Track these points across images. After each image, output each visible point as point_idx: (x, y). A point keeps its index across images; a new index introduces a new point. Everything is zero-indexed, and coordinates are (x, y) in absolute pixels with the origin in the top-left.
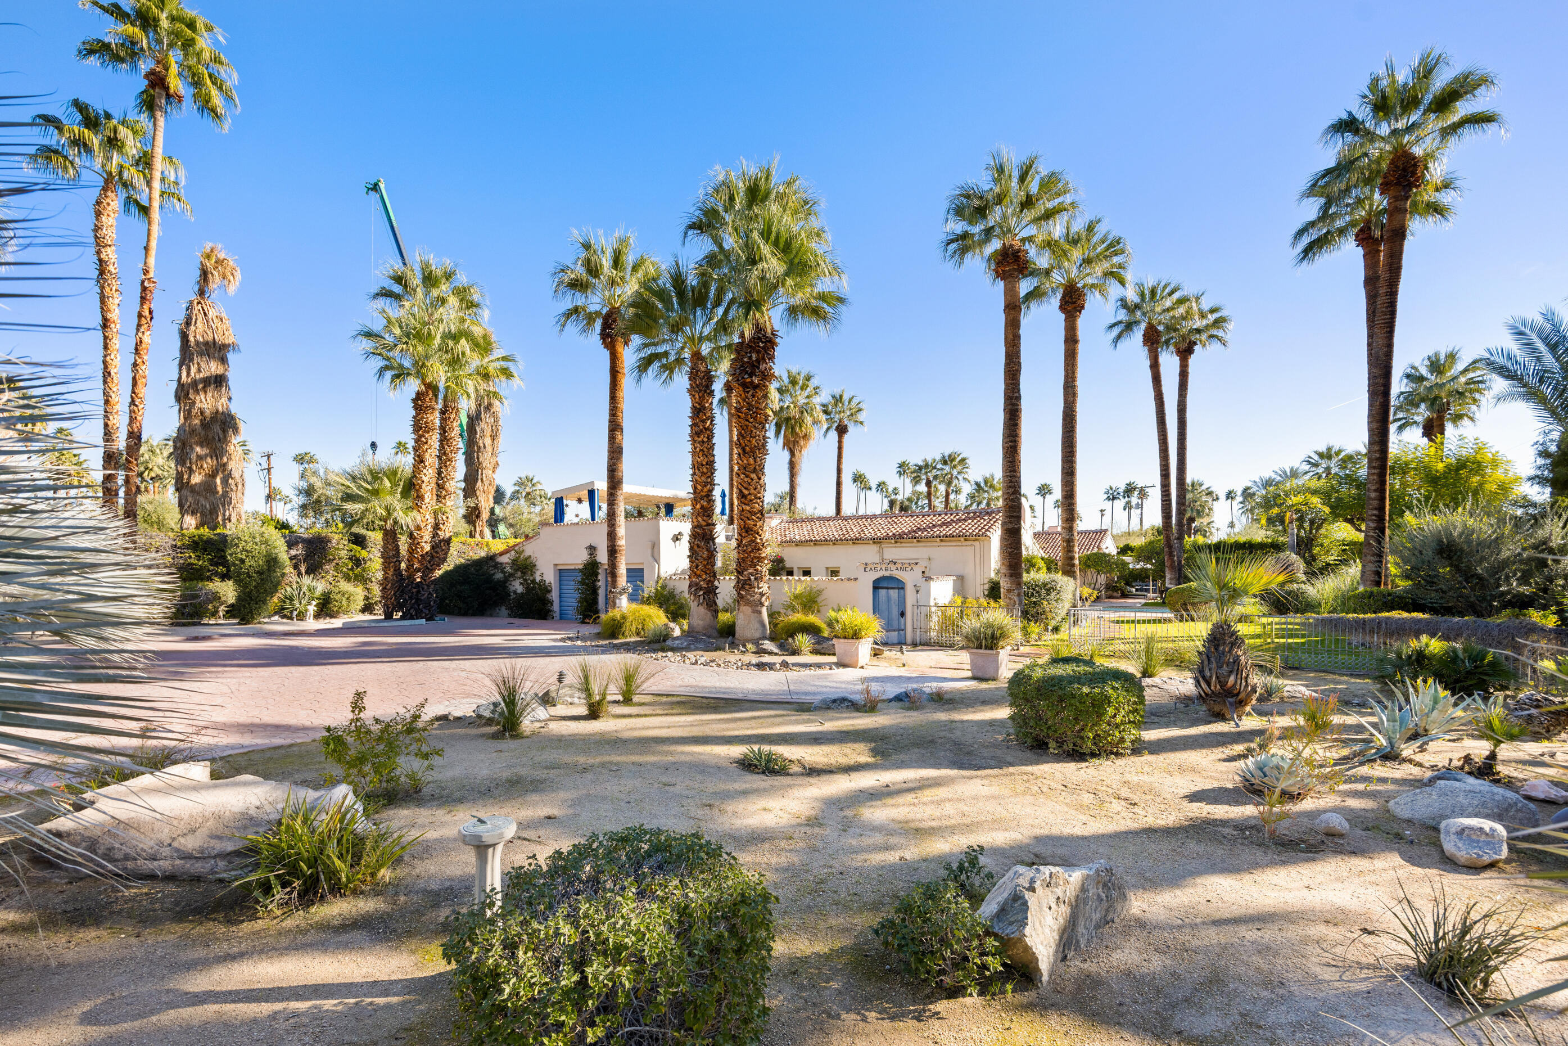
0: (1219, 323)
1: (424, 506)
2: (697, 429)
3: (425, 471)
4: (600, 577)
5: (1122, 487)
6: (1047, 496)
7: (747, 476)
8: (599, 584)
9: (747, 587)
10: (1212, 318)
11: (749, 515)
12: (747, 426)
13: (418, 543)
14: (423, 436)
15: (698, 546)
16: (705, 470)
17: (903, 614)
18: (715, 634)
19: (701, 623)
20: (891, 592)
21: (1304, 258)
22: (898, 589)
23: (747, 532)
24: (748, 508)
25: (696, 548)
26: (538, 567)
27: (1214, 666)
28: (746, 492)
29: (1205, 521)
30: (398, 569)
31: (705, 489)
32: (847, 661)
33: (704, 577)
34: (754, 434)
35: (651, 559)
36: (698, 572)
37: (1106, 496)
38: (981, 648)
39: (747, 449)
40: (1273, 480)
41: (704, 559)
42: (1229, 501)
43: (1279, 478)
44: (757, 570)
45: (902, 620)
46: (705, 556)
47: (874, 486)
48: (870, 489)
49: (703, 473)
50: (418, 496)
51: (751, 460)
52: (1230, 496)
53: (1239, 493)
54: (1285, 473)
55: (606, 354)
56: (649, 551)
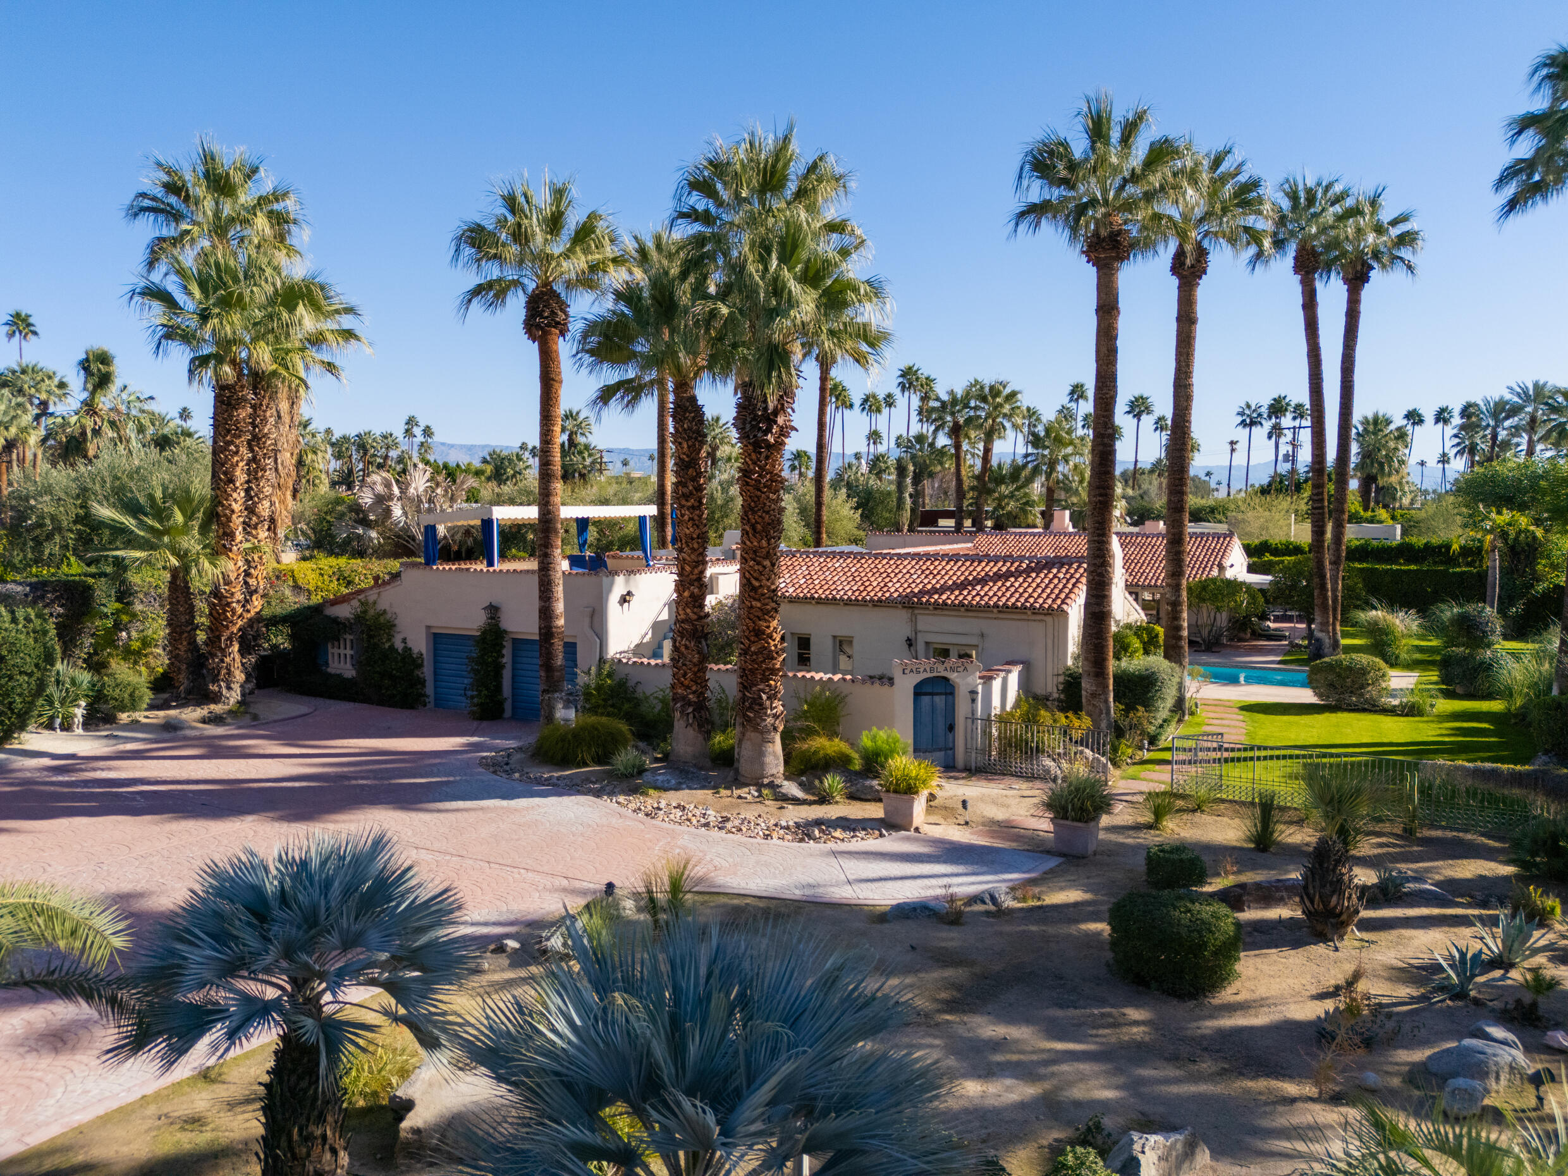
0: (1407, 239)
1: (235, 548)
2: (685, 490)
3: (235, 495)
4: (504, 652)
5: (1266, 402)
6: (1144, 417)
7: (758, 563)
8: (504, 660)
9: (757, 707)
10: (1395, 232)
11: (760, 614)
12: (759, 497)
13: (228, 604)
14: (232, 443)
15: (687, 647)
16: (696, 546)
17: (951, 728)
18: (709, 764)
19: (689, 749)
20: (937, 699)
21: (1510, 211)
22: (946, 694)
23: (757, 635)
24: (759, 605)
25: (683, 649)
26: (398, 629)
27: (1318, 883)
28: (757, 584)
29: (1394, 479)
30: (192, 642)
31: (696, 571)
32: (898, 821)
33: (694, 688)
34: (767, 508)
35: (590, 632)
36: (686, 682)
37: (1240, 419)
38: (1067, 819)
39: (759, 527)
40: (1507, 403)
41: (695, 665)
42: (1440, 425)
43: (1516, 399)
44: (770, 686)
45: (951, 736)
46: (695, 660)
47: (857, 402)
48: (851, 406)
49: (693, 550)
50: (225, 534)
51: (764, 543)
52: (1442, 416)
53: (1456, 413)
54: (1526, 393)
55: (534, 348)
56: (587, 620)
